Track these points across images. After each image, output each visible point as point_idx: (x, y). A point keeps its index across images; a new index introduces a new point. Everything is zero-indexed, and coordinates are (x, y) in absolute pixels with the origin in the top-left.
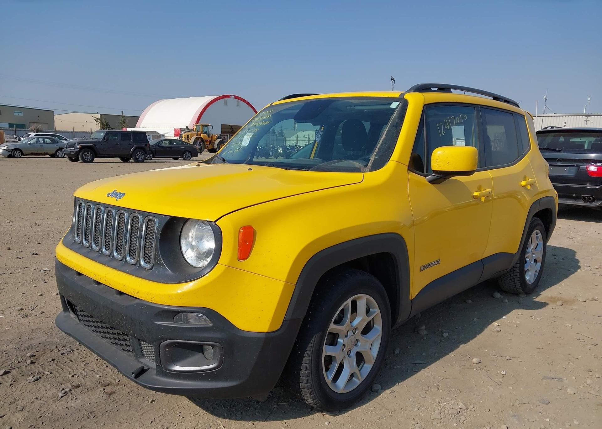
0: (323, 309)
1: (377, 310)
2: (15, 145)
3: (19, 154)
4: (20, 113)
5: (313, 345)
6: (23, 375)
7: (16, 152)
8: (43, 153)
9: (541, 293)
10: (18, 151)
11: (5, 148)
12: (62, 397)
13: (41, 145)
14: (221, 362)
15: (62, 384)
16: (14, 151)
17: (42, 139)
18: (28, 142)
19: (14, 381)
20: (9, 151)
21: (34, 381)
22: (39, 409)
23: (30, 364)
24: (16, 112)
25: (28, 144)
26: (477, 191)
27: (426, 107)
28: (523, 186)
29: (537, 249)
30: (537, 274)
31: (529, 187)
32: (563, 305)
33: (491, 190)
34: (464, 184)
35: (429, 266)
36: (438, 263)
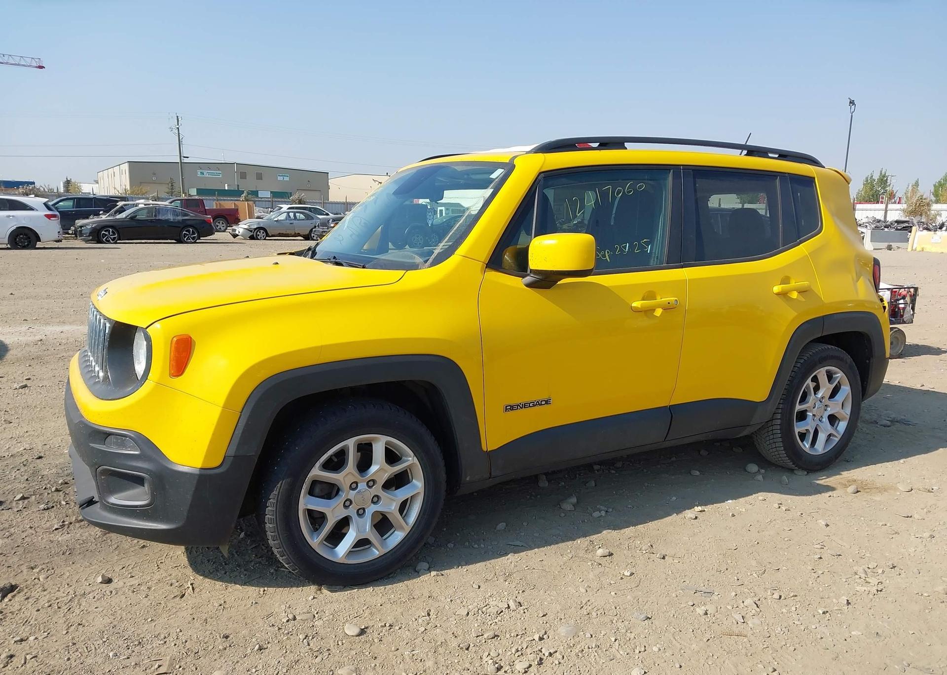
0: (297, 448)
1: (410, 459)
2: (259, 223)
3: (263, 235)
4: (286, 176)
5: (279, 493)
6: (39, 503)
7: (260, 232)
8: (293, 233)
9: (842, 473)
10: (262, 231)
11: (246, 227)
12: (56, 529)
13: (292, 222)
14: (153, 497)
15: (67, 516)
16: (256, 231)
17: (293, 214)
18: (275, 218)
19: (25, 508)
20: (251, 231)
21: (43, 510)
22: (23, 539)
23: (55, 491)
24: (281, 176)
25: (275, 221)
26: (643, 300)
27: (543, 176)
28: (778, 294)
29: (835, 397)
30: (835, 440)
31: (795, 295)
32: (858, 493)
33: (676, 298)
34: (610, 290)
35: (525, 406)
36: (547, 404)
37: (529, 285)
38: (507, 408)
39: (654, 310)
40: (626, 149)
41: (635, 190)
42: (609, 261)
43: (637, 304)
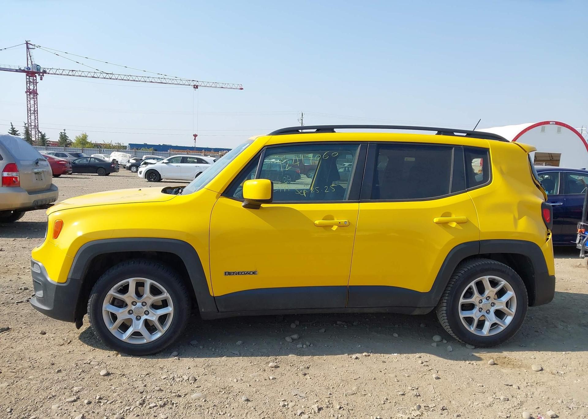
1: (166, 294)
14: (44, 294)
26: (323, 220)
27: (266, 148)
28: (437, 223)
29: (501, 298)
30: (501, 328)
31: (454, 225)
32: (494, 366)
33: (346, 220)
34: (300, 212)
35: (238, 273)
36: (254, 274)
37: (244, 206)
38: (226, 273)
39: (332, 226)
40: (335, 132)
41: (330, 156)
42: (305, 196)
43: (317, 222)
